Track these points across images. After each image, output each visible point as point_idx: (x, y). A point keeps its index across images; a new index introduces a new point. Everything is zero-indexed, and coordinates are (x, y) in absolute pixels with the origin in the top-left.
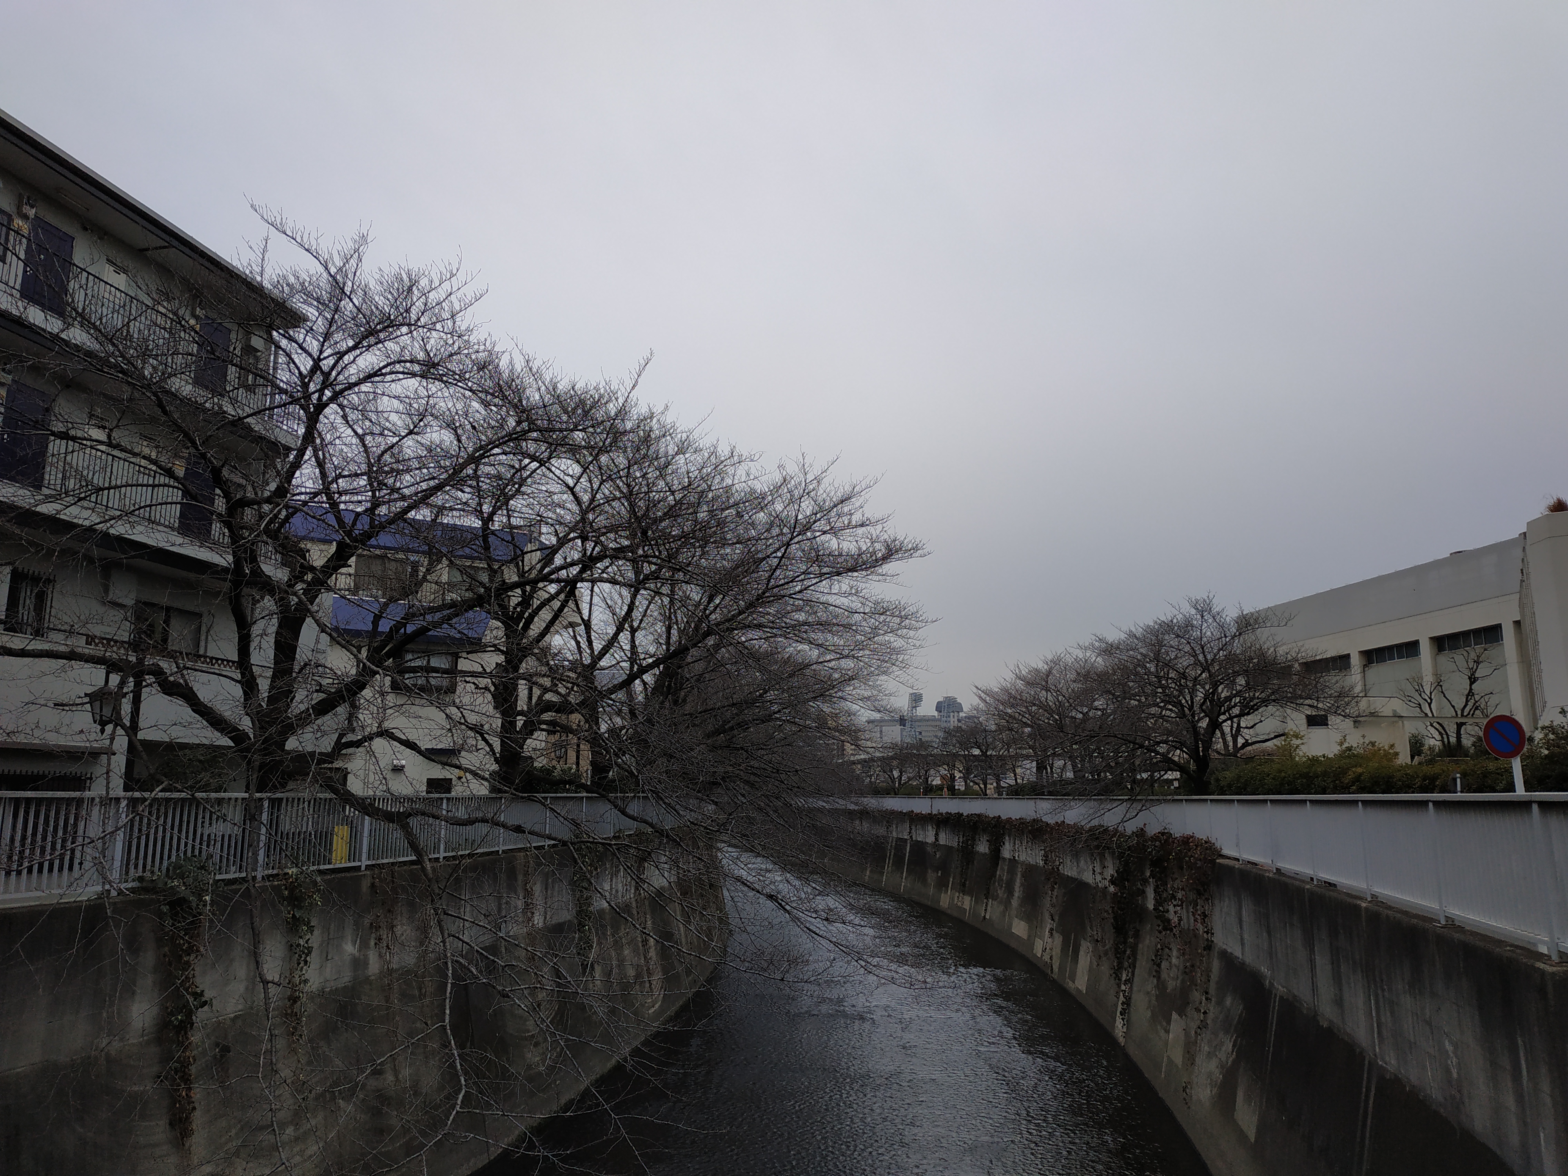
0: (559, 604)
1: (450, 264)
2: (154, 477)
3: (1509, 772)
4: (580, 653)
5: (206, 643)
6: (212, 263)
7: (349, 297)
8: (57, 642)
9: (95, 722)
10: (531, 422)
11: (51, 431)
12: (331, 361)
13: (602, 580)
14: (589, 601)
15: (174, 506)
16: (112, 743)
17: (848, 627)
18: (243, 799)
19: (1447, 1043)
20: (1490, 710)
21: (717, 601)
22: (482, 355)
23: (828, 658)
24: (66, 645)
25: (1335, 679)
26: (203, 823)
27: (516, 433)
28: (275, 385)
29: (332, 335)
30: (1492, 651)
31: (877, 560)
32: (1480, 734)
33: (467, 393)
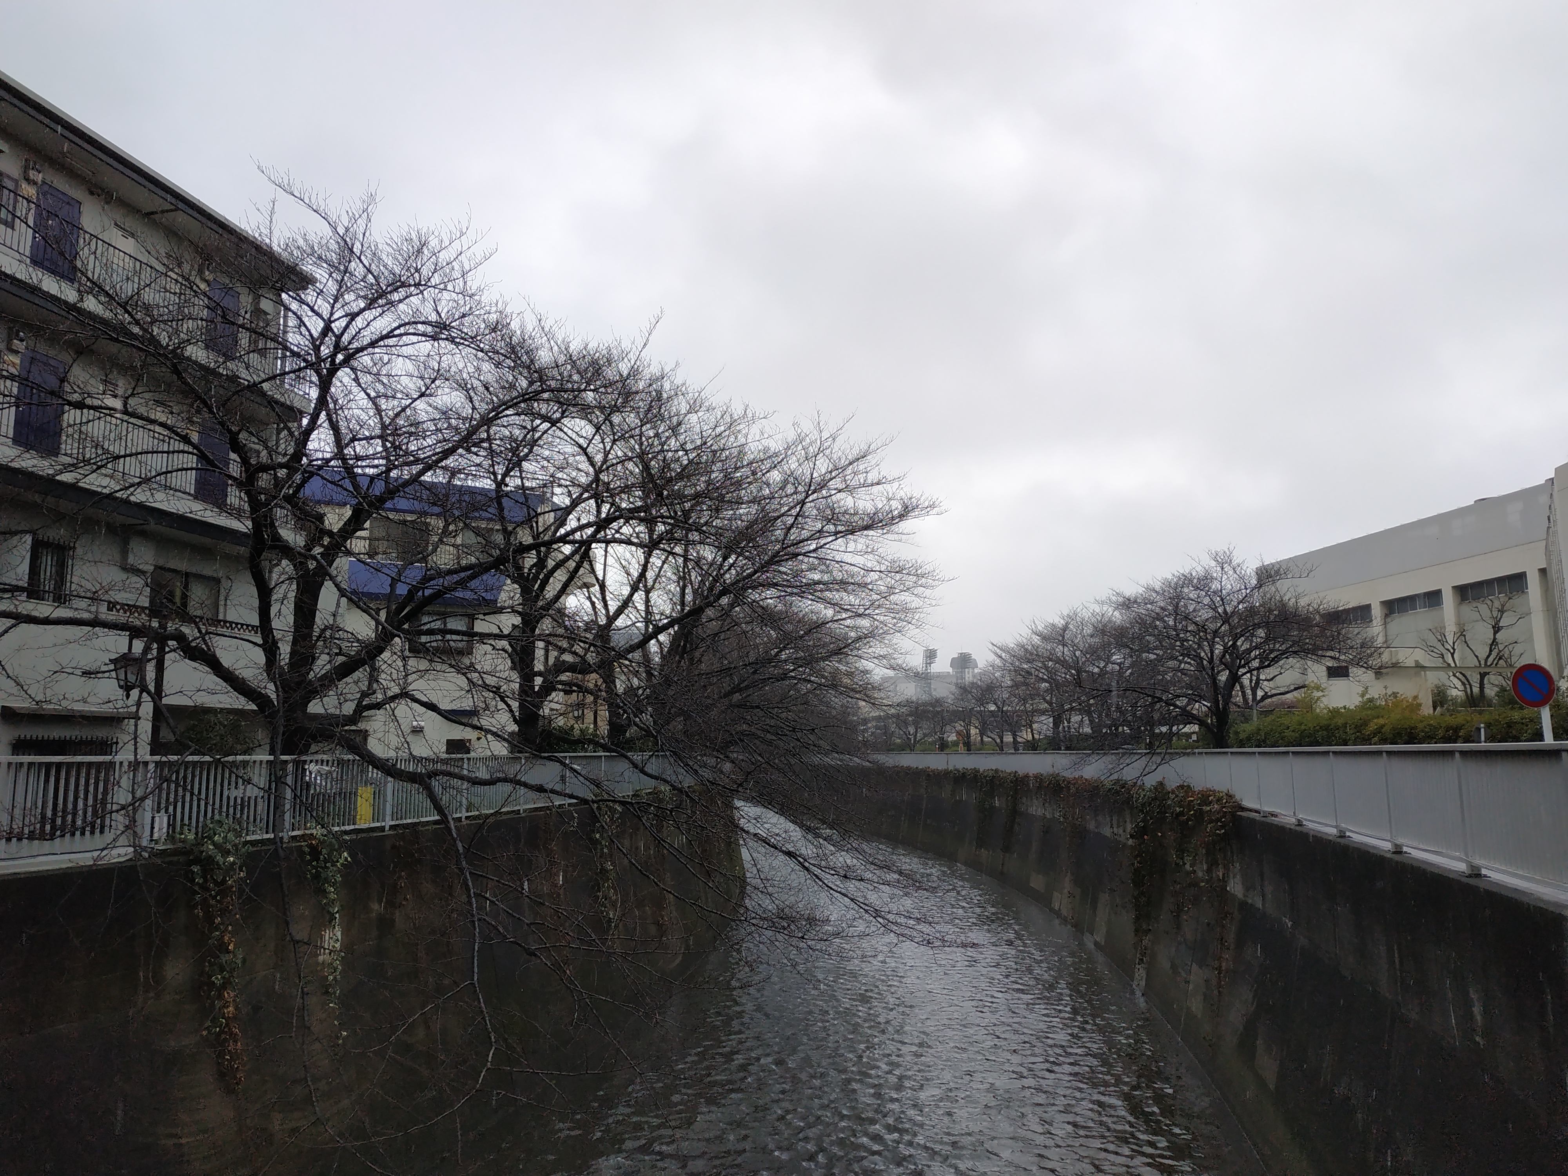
0: (574, 564)
1: (459, 222)
2: (169, 443)
3: (1537, 720)
4: (596, 613)
5: (226, 610)
6: (220, 226)
7: (359, 258)
8: (81, 609)
9: (121, 687)
10: (543, 382)
11: (67, 400)
12: (343, 322)
13: (615, 541)
14: (602, 561)
15: (189, 472)
16: (138, 710)
17: (863, 585)
18: (268, 762)
19: (1471, 992)
20: (1514, 659)
21: (731, 561)
22: (493, 317)
23: (844, 616)
24: (90, 612)
25: (1356, 631)
26: (229, 784)
27: (528, 394)
28: (286, 348)
29: (342, 295)
30: (1517, 601)
31: (893, 518)
32: (1504, 684)
33: (480, 354)
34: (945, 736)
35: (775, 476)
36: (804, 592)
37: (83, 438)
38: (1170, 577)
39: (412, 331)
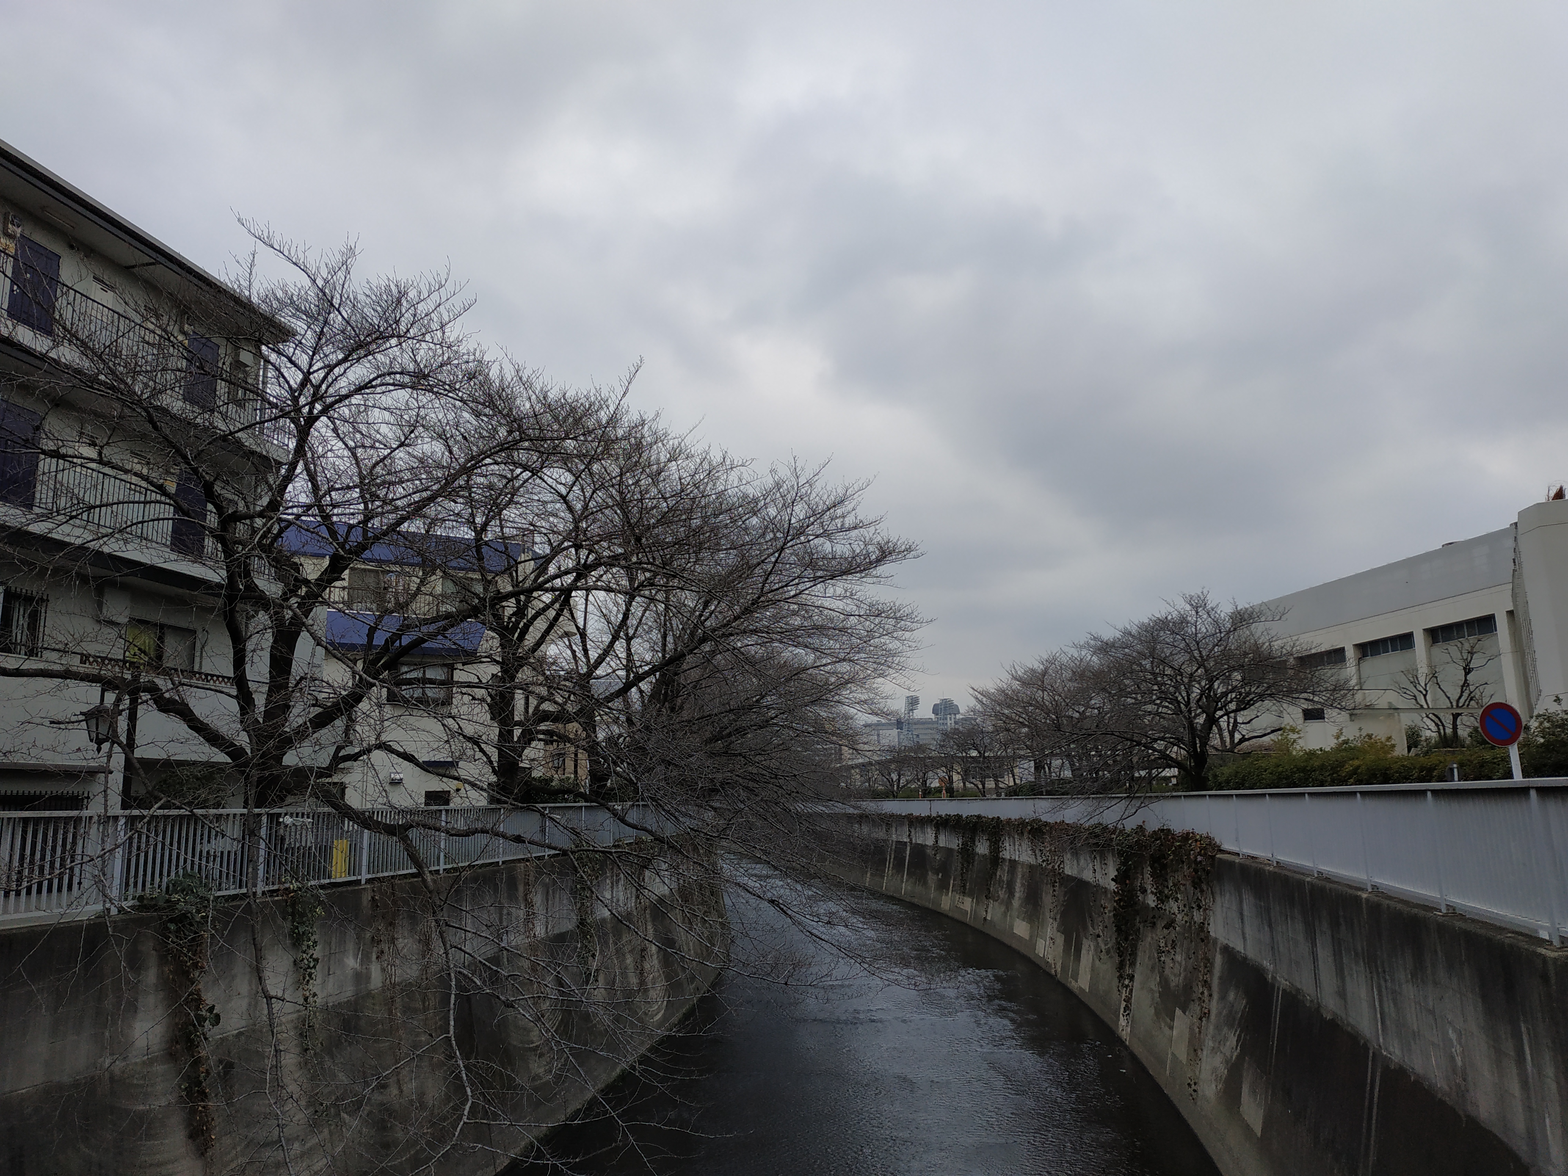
0: (554, 613)
1: (438, 274)
2: (146, 495)
3: (1506, 759)
4: (576, 662)
5: (201, 659)
6: (200, 280)
7: (338, 310)
8: (51, 660)
9: (91, 740)
10: (522, 431)
11: (42, 449)
12: (322, 374)
13: (596, 588)
14: (583, 610)
15: (166, 522)
16: (109, 761)
17: (843, 630)
18: (241, 815)
19: (1450, 1032)
20: (1485, 700)
21: (712, 608)
22: (472, 365)
23: (824, 662)
24: (60, 664)
25: (1330, 672)
26: (202, 839)
27: (507, 443)
28: (264, 400)
29: (321, 348)
30: (1486, 641)
31: (871, 563)
32: (1476, 724)
33: (458, 403)
34: (929, 782)
36: (785, 638)
37: (58, 486)
38: (1146, 621)
39: (392, 381)
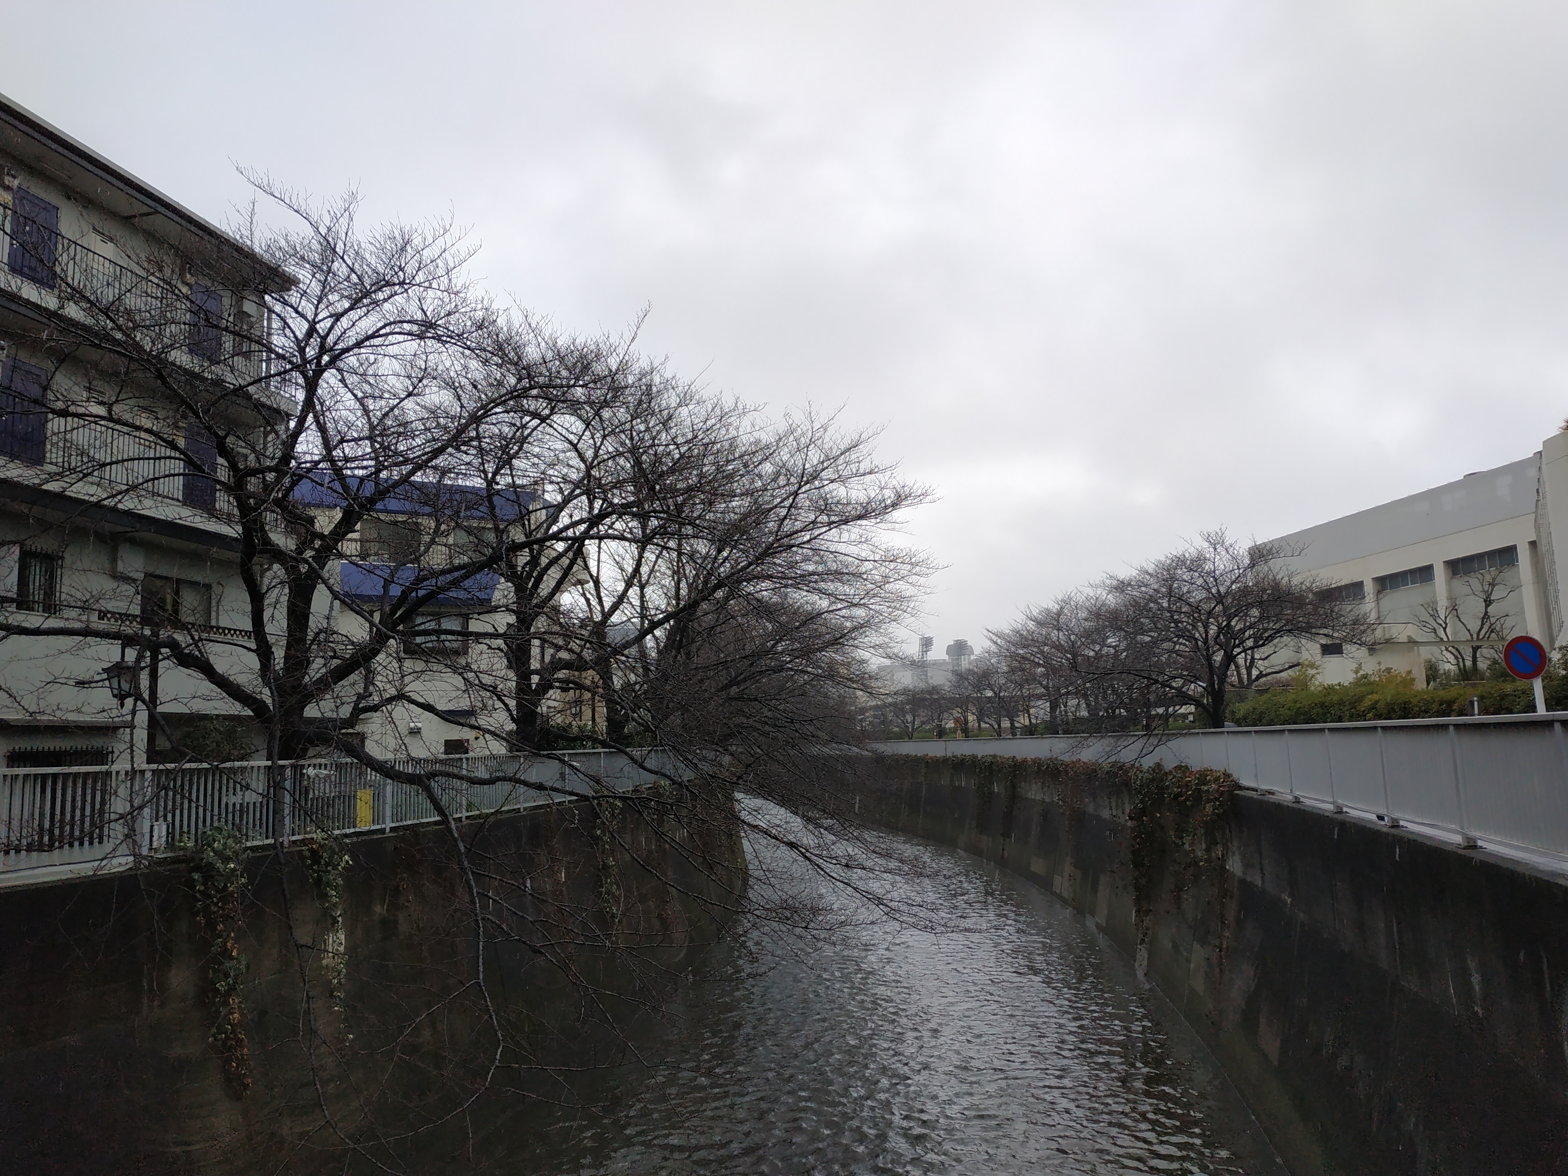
0: (568, 561)
1: (442, 219)
2: (155, 449)
3: (1529, 693)
4: (591, 609)
5: (218, 616)
6: (200, 229)
7: (342, 258)
8: (71, 618)
9: (114, 696)
10: (530, 377)
11: (51, 408)
12: (328, 323)
13: (608, 537)
14: (596, 558)
15: (176, 478)
16: (133, 718)
17: (858, 575)
18: (265, 767)
20: (1505, 632)
21: (725, 554)
22: (479, 315)
23: (839, 606)
24: (81, 621)
25: (1349, 608)
26: (227, 791)
27: (516, 391)
28: (270, 350)
29: (326, 296)
30: (1507, 574)
31: (886, 507)
32: (1497, 657)
33: (467, 352)
34: (943, 723)
35: (768, 468)
36: (799, 583)
37: (68, 446)
38: (1163, 559)
39: (397, 330)
